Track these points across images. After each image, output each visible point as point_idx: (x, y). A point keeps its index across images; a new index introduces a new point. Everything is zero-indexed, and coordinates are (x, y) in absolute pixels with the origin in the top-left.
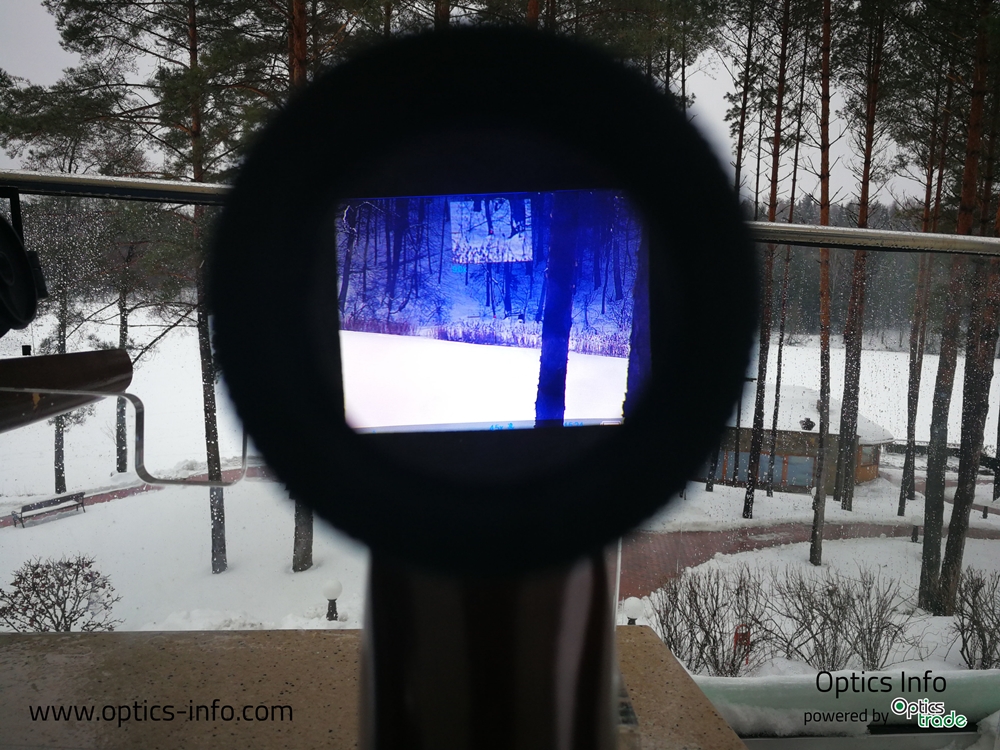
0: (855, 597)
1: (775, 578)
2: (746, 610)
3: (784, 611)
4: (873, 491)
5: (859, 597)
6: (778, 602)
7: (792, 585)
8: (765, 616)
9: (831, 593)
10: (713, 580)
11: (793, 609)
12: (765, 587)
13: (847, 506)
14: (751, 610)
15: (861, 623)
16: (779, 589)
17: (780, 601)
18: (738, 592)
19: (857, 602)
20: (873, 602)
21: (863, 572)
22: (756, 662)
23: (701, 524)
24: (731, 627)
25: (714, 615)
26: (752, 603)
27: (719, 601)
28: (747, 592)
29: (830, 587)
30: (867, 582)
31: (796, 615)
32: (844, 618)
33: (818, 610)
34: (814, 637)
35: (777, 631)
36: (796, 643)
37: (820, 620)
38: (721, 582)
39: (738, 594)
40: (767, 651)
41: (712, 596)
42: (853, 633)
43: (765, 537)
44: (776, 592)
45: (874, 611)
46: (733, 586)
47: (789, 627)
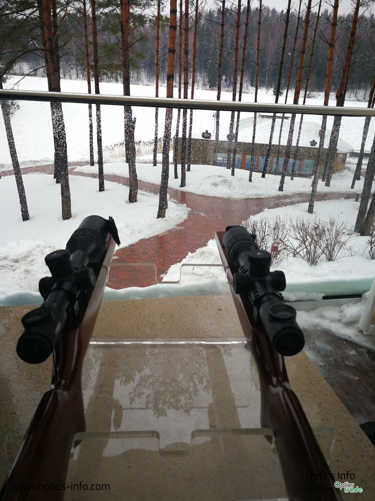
0: (326, 230)
1: (291, 222)
2: (278, 237)
3: (294, 237)
4: (341, 176)
5: (328, 230)
6: (292, 233)
7: (299, 225)
8: (286, 239)
9: (316, 228)
10: (263, 224)
11: (298, 236)
12: (287, 226)
13: (328, 184)
14: (280, 237)
15: (327, 241)
16: (293, 227)
19: (327, 232)
20: (334, 231)
21: (331, 218)
22: (280, 259)
23: (259, 195)
24: (270, 244)
25: (263, 239)
26: (280, 233)
27: (266, 233)
28: (278, 229)
29: (316, 226)
30: (332, 224)
31: (299, 239)
32: (320, 239)
33: (310, 236)
34: (306, 247)
35: (291, 245)
36: (298, 251)
37: (310, 240)
38: (267, 225)
39: (274, 230)
40: (285, 254)
41: (263, 231)
42: (324, 245)
43: (288, 200)
44: (291, 228)
45: (333, 236)
46: (272, 226)
47: (296, 244)
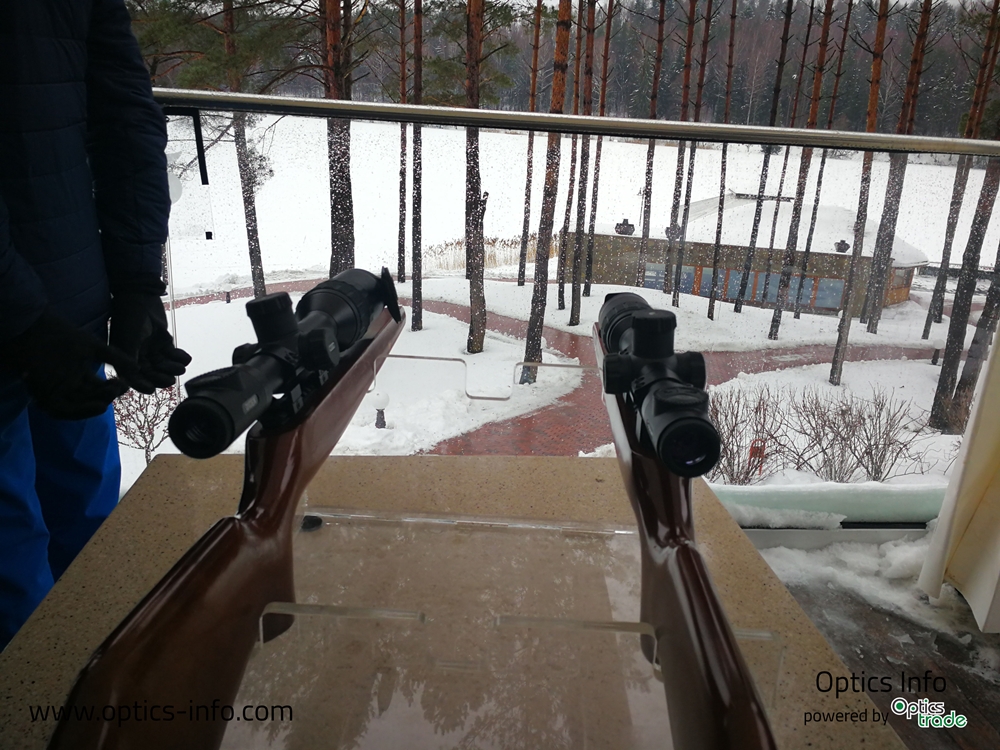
0: (866, 417)
1: (792, 398)
2: (763, 426)
3: (798, 428)
4: (901, 313)
5: (870, 416)
6: (794, 420)
7: (808, 405)
8: (780, 432)
9: (844, 413)
10: (734, 399)
11: (806, 426)
12: (783, 406)
13: (872, 329)
14: (767, 427)
15: (869, 440)
16: (796, 408)
17: (796, 419)
18: (757, 410)
19: (868, 421)
20: (883, 421)
21: (877, 393)
22: (768, 472)
23: (727, 345)
24: (748, 442)
25: (733, 430)
26: (769, 420)
27: (739, 418)
28: (765, 410)
29: (844, 408)
30: (880, 406)
31: (808, 432)
32: (854, 434)
33: (831, 427)
34: (823, 451)
35: (790, 445)
36: (806, 457)
37: (831, 436)
38: (742, 401)
39: (756, 412)
40: (779, 462)
41: (733, 413)
42: (861, 448)
43: (788, 358)
44: (792, 411)
45: (882, 430)
46: (753, 405)
47: (802, 442)
